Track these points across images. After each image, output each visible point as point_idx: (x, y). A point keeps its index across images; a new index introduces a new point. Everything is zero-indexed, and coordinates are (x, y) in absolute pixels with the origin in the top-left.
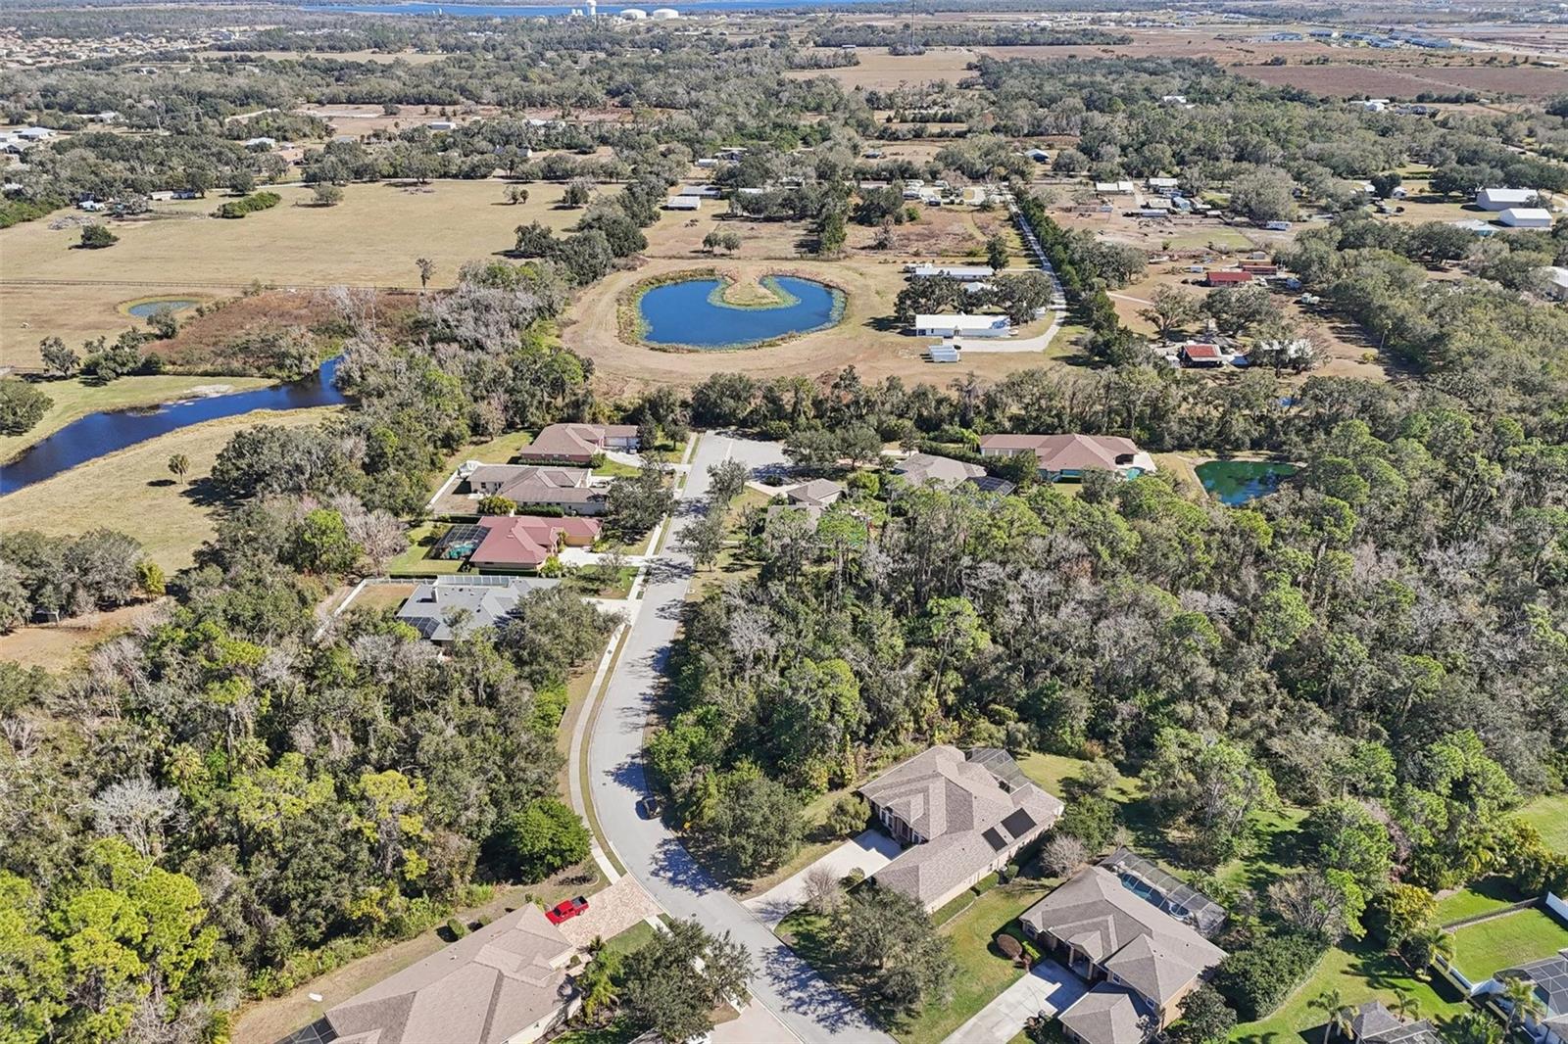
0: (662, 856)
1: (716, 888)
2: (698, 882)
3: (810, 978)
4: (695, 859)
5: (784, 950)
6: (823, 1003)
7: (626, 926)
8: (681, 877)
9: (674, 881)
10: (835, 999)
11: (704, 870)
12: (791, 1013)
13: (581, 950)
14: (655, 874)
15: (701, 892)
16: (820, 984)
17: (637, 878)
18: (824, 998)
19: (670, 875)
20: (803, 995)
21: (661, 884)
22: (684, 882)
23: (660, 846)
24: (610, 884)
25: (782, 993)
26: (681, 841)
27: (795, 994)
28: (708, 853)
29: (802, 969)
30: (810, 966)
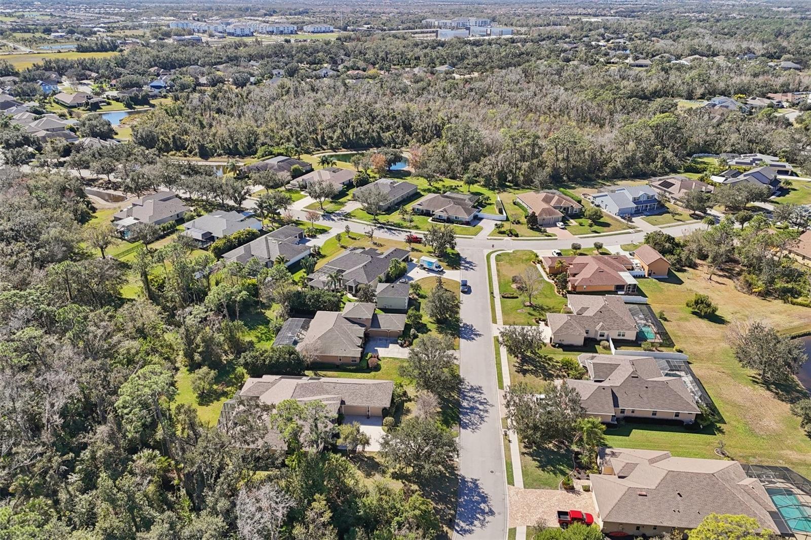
0: (476, 523)
1: (463, 478)
2: (471, 490)
3: (467, 408)
4: (455, 506)
5: (465, 426)
6: (473, 397)
7: (538, 491)
8: (476, 498)
9: (484, 499)
10: (466, 396)
11: (457, 494)
12: (490, 402)
13: (578, 493)
14: (491, 513)
15: (474, 482)
16: (465, 404)
17: (505, 520)
18: (469, 399)
19: (482, 506)
20: (478, 405)
21: (494, 503)
22: (479, 494)
23: (470, 532)
24: (528, 527)
25: (487, 411)
26: (451, 524)
27: (481, 407)
28: (446, 503)
29: (466, 414)
30: (460, 413)
